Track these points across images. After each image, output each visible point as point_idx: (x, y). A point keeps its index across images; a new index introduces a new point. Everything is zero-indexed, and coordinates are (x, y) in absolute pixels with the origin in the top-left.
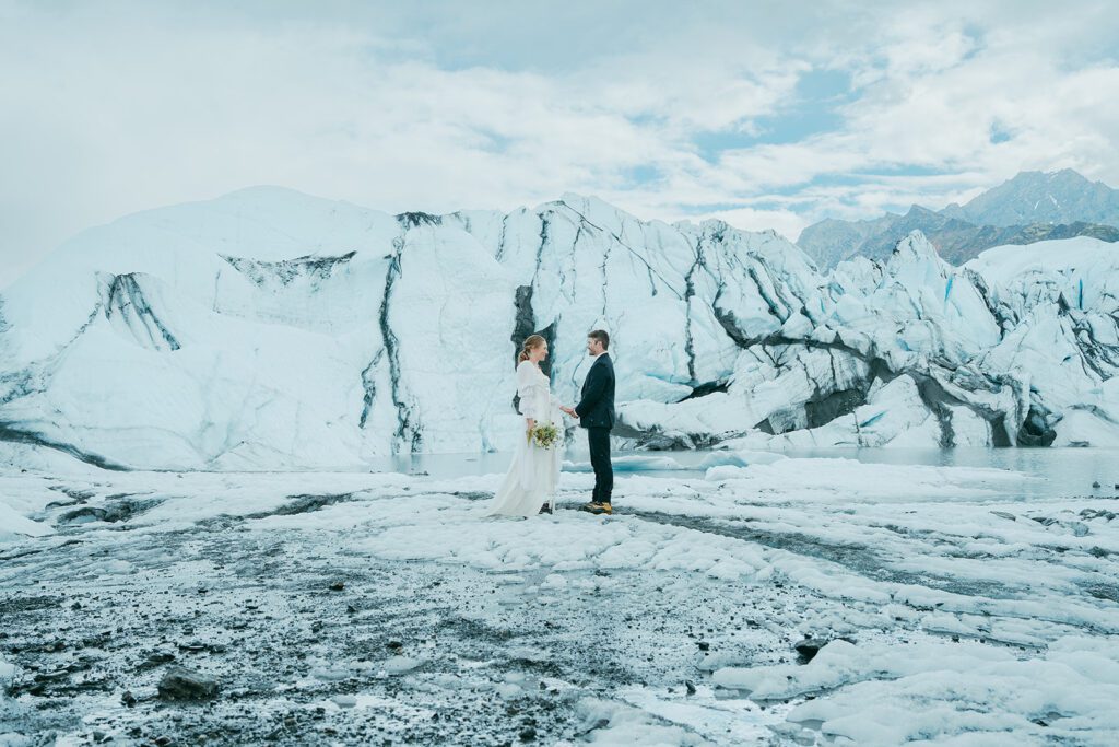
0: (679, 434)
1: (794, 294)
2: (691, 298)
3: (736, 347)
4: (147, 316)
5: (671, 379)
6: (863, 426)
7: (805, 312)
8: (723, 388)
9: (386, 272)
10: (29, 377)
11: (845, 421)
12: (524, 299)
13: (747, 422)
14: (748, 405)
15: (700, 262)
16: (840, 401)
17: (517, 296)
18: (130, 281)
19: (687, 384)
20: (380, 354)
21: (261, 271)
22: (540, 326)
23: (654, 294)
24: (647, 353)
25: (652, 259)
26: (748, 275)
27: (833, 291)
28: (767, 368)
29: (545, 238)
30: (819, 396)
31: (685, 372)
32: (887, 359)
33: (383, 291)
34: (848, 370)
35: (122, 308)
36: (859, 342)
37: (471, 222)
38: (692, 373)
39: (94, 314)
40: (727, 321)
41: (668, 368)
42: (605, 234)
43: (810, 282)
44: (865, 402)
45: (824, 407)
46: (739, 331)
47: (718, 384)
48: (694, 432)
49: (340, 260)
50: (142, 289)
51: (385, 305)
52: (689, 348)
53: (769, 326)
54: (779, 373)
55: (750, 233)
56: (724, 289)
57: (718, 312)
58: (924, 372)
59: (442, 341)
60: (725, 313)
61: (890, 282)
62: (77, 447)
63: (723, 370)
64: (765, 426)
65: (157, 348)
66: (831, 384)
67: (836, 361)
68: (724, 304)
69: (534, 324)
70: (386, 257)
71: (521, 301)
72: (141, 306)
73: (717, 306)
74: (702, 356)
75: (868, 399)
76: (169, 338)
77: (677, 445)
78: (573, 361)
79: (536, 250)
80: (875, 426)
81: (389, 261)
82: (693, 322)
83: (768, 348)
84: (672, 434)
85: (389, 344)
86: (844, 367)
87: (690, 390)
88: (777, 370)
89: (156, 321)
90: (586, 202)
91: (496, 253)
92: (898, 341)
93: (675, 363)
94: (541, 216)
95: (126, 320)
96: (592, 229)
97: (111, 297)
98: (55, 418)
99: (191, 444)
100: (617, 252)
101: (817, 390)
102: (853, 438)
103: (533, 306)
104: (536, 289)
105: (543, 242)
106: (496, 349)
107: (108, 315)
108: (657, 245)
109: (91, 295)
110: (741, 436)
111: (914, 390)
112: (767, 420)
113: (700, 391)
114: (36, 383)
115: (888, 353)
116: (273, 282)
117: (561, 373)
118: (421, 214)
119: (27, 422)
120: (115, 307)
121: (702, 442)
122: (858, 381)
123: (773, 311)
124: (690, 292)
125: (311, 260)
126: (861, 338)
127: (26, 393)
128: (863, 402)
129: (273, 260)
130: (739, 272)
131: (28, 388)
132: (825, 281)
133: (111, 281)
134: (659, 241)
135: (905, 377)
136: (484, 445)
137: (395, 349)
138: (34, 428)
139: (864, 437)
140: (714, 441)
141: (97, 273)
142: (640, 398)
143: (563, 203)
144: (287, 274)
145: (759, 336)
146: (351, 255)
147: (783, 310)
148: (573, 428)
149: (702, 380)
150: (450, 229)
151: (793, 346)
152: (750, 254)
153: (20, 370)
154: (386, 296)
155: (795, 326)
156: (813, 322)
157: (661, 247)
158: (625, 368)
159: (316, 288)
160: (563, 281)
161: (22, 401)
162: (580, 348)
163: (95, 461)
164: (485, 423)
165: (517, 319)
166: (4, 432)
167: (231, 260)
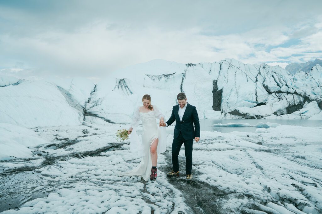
0: (253, 115)
1: (284, 81)
2: (257, 82)
3: (268, 94)
4: (127, 88)
5: (251, 102)
6: (302, 114)
7: (286, 85)
8: (265, 104)
9: (182, 77)
11: (297, 112)
12: (215, 83)
13: (270, 112)
14: (271, 108)
15: (259, 73)
16: (296, 107)
17: (213, 82)
18: (123, 80)
21: (154, 78)
22: (219, 89)
23: (248, 81)
24: (245, 95)
25: (247, 73)
26: (272, 76)
27: (294, 80)
28: (276, 99)
29: (221, 69)
30: (290, 106)
31: (255, 100)
32: (309, 97)
33: (181, 82)
34: (298, 100)
36: (301, 93)
37: (203, 65)
38: (257, 100)
39: (115, 88)
40: (266, 88)
41: (251, 99)
42: (236, 67)
43: (288, 78)
44: (303, 108)
45: (291, 109)
46: (269, 90)
47: (264, 103)
48: (257, 115)
49: (172, 75)
50: (126, 82)
51: (182, 84)
52: (256, 94)
53: (277, 89)
54: (279, 100)
55: (272, 66)
56: (265, 80)
57: (264, 86)
58: (320, 100)
59: (195, 93)
60: (266, 86)
61: (310, 77)
62: (105, 118)
63: (265, 99)
64: (275, 113)
65: (129, 95)
66: (293, 103)
67: (295, 97)
68: (266, 84)
69: (218, 89)
72: (125, 86)
73: (264, 84)
74: (259, 96)
75: (303, 107)
76: (131, 93)
77: (252, 118)
78: (227, 97)
79: (219, 72)
80: (305, 114)
81: (183, 75)
82: (257, 88)
83: (277, 94)
84: (251, 115)
86: (297, 99)
87: (256, 104)
88: (279, 99)
89: (129, 89)
90: (231, 60)
91: (209, 72)
92: (312, 92)
93: (253, 98)
94: (220, 63)
95: (122, 89)
96: (232, 66)
97: (119, 84)
98: (101, 111)
99: (131, 117)
100: (238, 71)
101: (290, 104)
102: (299, 117)
103: (217, 84)
104: (218, 81)
106: (208, 95)
107: (118, 88)
109: (115, 83)
110: (269, 116)
111: (317, 105)
112: (276, 112)
113: (259, 105)
114: (99, 103)
115: (309, 95)
116: (157, 80)
117: (224, 100)
118: (191, 64)
119: (95, 112)
120: (120, 86)
121: (259, 117)
122: (301, 102)
123: (278, 85)
124: (257, 81)
125: (165, 75)
126: (302, 91)
127: (97, 105)
128: (302, 108)
129: (157, 75)
130: (269, 76)
132: (292, 78)
133: (119, 80)
134: (249, 69)
135: (314, 101)
136: (205, 117)
139: (302, 117)
140: (262, 117)
141: (116, 79)
142: (244, 106)
143: (225, 60)
144: (160, 78)
145: (274, 91)
146: (175, 73)
147: (281, 85)
148: (227, 113)
149: (259, 102)
150: (198, 67)
151: (283, 94)
152: (272, 71)
153: (96, 100)
154: (182, 82)
155: (284, 89)
156: (289, 88)
157: (249, 70)
158: (240, 99)
159: (166, 81)
160: (225, 78)
161: (95, 107)
162: (229, 94)
163: (108, 121)
164: (205, 112)
165: (213, 88)
166: (90, 114)
167: (148, 75)
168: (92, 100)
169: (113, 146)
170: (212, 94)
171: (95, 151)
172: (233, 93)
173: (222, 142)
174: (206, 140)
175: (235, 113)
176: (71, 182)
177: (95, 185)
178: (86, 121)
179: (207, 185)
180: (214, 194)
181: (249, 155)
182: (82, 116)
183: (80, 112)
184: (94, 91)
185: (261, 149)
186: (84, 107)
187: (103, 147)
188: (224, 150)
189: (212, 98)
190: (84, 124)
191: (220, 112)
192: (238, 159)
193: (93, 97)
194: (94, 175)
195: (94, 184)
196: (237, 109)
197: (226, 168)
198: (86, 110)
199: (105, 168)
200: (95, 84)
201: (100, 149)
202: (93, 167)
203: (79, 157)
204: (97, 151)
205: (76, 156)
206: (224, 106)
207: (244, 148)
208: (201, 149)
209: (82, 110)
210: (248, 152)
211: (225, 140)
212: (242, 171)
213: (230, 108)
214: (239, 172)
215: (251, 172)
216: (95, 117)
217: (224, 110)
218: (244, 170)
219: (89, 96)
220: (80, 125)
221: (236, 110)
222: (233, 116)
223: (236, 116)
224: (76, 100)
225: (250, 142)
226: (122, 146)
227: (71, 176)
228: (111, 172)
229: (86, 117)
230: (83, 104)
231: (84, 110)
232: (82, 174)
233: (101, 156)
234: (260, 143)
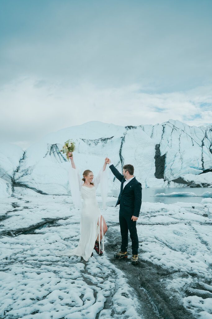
0: (199, 183)
2: (203, 146)
4: (60, 154)
5: (197, 168)
8: (211, 171)
9: (121, 141)
10: (28, 171)
12: (158, 148)
15: (206, 137)
17: (156, 147)
18: (55, 146)
19: (201, 170)
20: (119, 163)
21: (90, 142)
22: (162, 155)
23: (193, 145)
24: (191, 161)
25: (193, 136)
29: (164, 131)
31: (201, 166)
35: (53, 153)
37: (144, 128)
38: (203, 166)
39: (47, 154)
41: (196, 165)
42: (180, 130)
47: (210, 169)
48: (203, 183)
49: (109, 139)
50: (58, 147)
51: (121, 150)
52: (202, 160)
59: (135, 159)
62: (36, 188)
63: (211, 166)
65: (62, 162)
69: (160, 154)
70: (121, 138)
71: (157, 148)
72: (58, 152)
73: (210, 149)
74: (207, 162)
76: (65, 160)
77: (198, 186)
78: (170, 163)
79: (161, 135)
81: (122, 139)
82: (203, 153)
84: (197, 183)
85: (121, 160)
87: (202, 171)
90: (175, 122)
91: (151, 136)
93: (198, 164)
94: (163, 126)
95: (55, 156)
96: (176, 129)
97: (51, 150)
98: (32, 181)
99: (65, 187)
100: (183, 135)
103: (160, 149)
104: (161, 145)
105: (163, 132)
106: (150, 161)
107: (50, 154)
108: (194, 132)
109: (46, 149)
113: (205, 171)
114: (29, 172)
116: (93, 144)
117: (168, 167)
118: (131, 126)
119: (25, 182)
120: (52, 152)
121: (205, 185)
125: (102, 139)
127: (27, 174)
129: (93, 139)
131: (27, 173)
133: (51, 146)
134: (195, 131)
136: (146, 186)
137: (123, 161)
138: (26, 184)
140: (209, 185)
141: (48, 144)
142: (189, 173)
143: (169, 122)
146: (113, 137)
148: (170, 181)
149: (206, 168)
150: (139, 130)
153: (26, 169)
154: (121, 147)
157: (195, 133)
158: (184, 165)
159: (103, 146)
160: (168, 142)
161: (25, 177)
162: (173, 160)
163: (40, 192)
164: (146, 180)
165: (156, 153)
166: (20, 185)
167: (83, 140)
168: (21, 169)
169: (48, 222)
170: (155, 160)
171: (28, 228)
172: (177, 159)
173: (166, 215)
174: (148, 212)
175: (180, 180)
176: (6, 264)
177: (33, 267)
178: (15, 193)
179: (150, 264)
180: (158, 273)
181: (194, 230)
182: (11, 187)
183: (8, 183)
184: (23, 159)
185: (206, 222)
186: (12, 177)
187: (36, 223)
188: (168, 224)
189: (155, 165)
190: (13, 196)
191: (163, 180)
192: (182, 234)
193: (22, 165)
194: (30, 256)
195: (31, 266)
196: (182, 176)
197: (169, 244)
198: (14, 180)
199: (41, 248)
200: (24, 149)
201: (33, 226)
202: (28, 247)
203: (12, 235)
204: (31, 228)
205: (8, 235)
206: (167, 173)
207: (189, 221)
208: (143, 223)
209: (10, 180)
210: (193, 227)
211: (168, 213)
212: (187, 247)
213: (174, 176)
214: (184, 248)
215: (196, 248)
216: (24, 188)
217: (167, 177)
218: (188, 246)
219: (17, 164)
220: (9, 198)
221: (180, 177)
222: (177, 184)
223: (181, 184)
224: (3, 169)
225: (195, 213)
226: (57, 222)
227: (5, 257)
228: (48, 252)
229: (15, 188)
230: (11, 173)
231: (12, 180)
232: (18, 255)
233: (35, 233)
234: (205, 215)
